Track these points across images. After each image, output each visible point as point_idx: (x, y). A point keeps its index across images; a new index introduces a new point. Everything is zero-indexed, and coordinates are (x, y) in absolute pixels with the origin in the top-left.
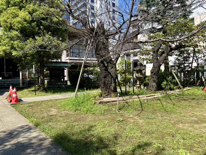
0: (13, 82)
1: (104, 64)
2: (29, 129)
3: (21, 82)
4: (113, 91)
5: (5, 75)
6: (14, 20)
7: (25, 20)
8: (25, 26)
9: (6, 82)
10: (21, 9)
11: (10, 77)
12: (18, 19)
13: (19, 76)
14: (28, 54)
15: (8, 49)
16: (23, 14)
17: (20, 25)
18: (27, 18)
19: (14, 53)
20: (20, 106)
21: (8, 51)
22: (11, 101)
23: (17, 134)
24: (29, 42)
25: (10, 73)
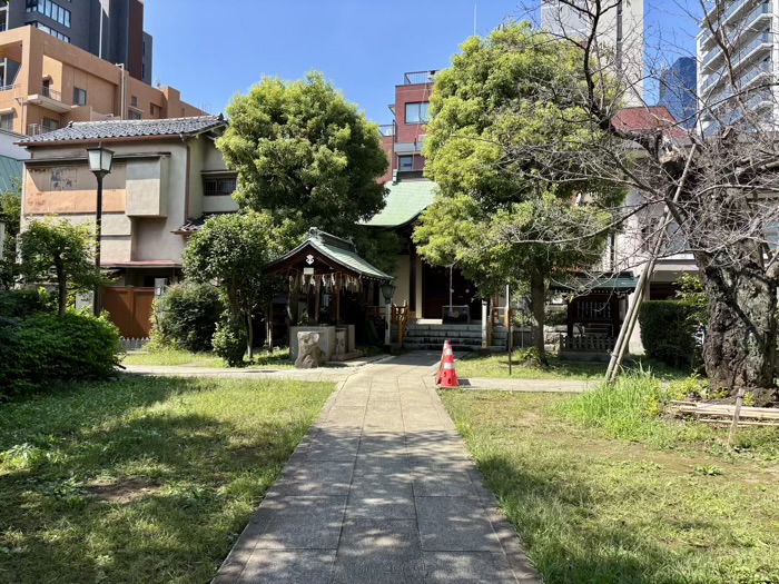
0: (466, 334)
1: (720, 281)
2: (443, 438)
3: (484, 334)
4: (754, 382)
5: (453, 314)
6: (462, 163)
7: (488, 160)
8: (489, 178)
9: (449, 334)
10: (480, 132)
11: (461, 320)
12: (472, 160)
13: (481, 318)
14: (493, 253)
15: (448, 244)
16: (485, 145)
17: (475, 177)
18: (494, 155)
19: (461, 253)
20: (456, 395)
21: (447, 249)
22: (439, 382)
23: (417, 441)
24: (497, 220)
25: (464, 309)
